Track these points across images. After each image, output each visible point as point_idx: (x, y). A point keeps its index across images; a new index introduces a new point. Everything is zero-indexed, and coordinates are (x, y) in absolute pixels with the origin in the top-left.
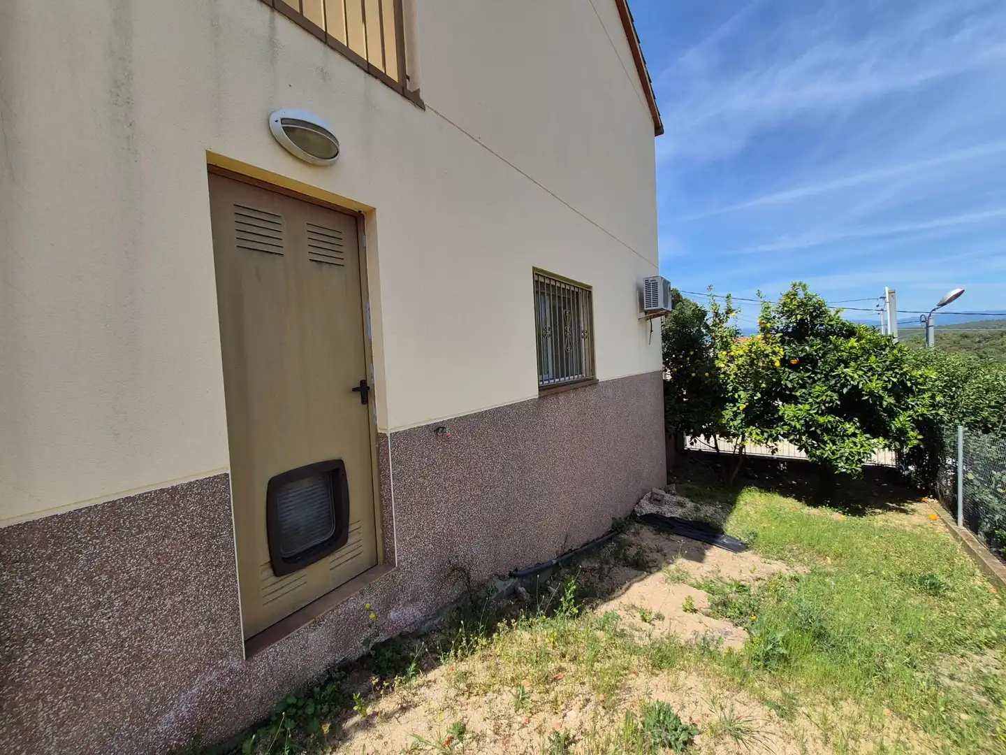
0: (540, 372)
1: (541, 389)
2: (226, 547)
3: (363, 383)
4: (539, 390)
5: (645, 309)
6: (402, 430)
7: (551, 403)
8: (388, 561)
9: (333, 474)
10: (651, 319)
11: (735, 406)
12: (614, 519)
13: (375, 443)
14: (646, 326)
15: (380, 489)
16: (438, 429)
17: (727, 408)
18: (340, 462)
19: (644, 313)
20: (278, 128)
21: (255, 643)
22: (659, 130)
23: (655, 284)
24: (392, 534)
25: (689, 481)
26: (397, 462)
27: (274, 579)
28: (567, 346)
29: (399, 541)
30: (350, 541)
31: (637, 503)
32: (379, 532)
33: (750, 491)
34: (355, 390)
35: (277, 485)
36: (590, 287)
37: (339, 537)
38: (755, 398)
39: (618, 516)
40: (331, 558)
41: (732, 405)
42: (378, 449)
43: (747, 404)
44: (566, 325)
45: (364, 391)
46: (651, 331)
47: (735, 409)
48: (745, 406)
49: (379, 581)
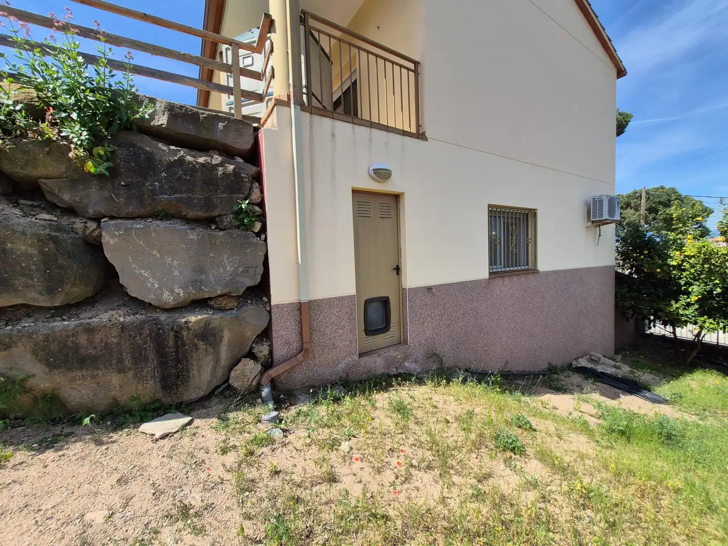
0: (491, 264)
1: (490, 273)
2: (354, 319)
3: (398, 266)
4: (489, 274)
5: (592, 219)
6: (413, 287)
7: (498, 282)
8: (405, 342)
9: (385, 302)
10: (599, 226)
11: (688, 298)
12: (549, 364)
13: (402, 291)
14: (596, 231)
15: (403, 312)
16: (429, 289)
17: (680, 299)
18: (388, 298)
19: (591, 223)
20: (372, 173)
21: (361, 355)
22: (621, 73)
23: (601, 201)
24: (407, 331)
25: (642, 357)
26: (410, 301)
27: (365, 336)
28: (513, 248)
29: (410, 335)
30: (391, 330)
31: (576, 360)
32: (402, 329)
33: (705, 372)
34: (394, 269)
35: (368, 302)
36: (536, 210)
37: (386, 328)
38: (715, 292)
39: (554, 363)
40: (384, 335)
41: (685, 296)
42: (403, 294)
43: (700, 297)
44: (512, 235)
45: (398, 269)
46: (600, 235)
47: (689, 300)
48: (697, 298)
49: (402, 348)
